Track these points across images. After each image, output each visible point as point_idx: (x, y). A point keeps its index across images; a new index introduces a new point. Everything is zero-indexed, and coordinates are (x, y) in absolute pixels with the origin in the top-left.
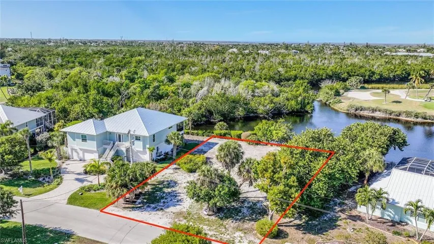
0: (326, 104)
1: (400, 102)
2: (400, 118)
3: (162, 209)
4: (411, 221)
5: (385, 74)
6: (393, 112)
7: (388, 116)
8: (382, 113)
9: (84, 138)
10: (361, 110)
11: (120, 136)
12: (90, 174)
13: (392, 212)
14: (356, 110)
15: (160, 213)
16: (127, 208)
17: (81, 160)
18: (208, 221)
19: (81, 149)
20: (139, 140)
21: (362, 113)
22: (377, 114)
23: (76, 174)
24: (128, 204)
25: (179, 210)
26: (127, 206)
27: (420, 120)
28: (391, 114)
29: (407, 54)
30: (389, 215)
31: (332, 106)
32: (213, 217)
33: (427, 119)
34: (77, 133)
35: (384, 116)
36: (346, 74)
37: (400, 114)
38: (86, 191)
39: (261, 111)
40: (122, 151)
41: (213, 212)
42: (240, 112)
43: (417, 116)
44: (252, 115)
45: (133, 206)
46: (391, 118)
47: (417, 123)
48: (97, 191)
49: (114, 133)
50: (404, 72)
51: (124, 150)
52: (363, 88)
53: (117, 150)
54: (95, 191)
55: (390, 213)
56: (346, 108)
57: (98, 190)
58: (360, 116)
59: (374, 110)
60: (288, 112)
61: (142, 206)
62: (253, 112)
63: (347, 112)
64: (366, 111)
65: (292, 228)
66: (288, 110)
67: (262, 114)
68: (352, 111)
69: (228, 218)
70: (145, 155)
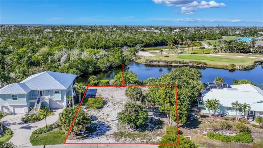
0: (131, 60)
1: (168, 56)
2: (172, 64)
3: (102, 134)
4: (228, 113)
5: (148, 42)
6: (169, 62)
7: (166, 64)
8: (163, 63)
9: (15, 97)
10: (153, 62)
11: (41, 92)
12: (30, 122)
13: (219, 110)
14: (150, 62)
15: (103, 136)
16: (80, 138)
17: (12, 114)
18: (136, 134)
19: (11, 106)
20: (59, 93)
21: (153, 63)
22: (161, 64)
23: (17, 124)
24: (78, 136)
25: (113, 132)
26: (78, 137)
27: (181, 65)
28: (167, 63)
29: (148, 31)
30: (218, 112)
31: (136, 61)
32: (136, 132)
33: (184, 64)
34: (7, 94)
35: (164, 64)
36: (130, 43)
37: (172, 63)
38: (39, 134)
39: (102, 67)
40: (46, 102)
41: (135, 129)
42: (91, 69)
43: (180, 63)
44: (97, 70)
45: (81, 136)
46: (168, 65)
47: (180, 66)
48: (47, 133)
49: (37, 91)
50: (156, 41)
51: (48, 101)
52: (143, 50)
53: (42, 102)
54: (46, 133)
55: (218, 111)
56: (145, 62)
57: (47, 131)
58: (152, 65)
59: (159, 62)
60: (115, 66)
61: (88, 135)
62: (97, 68)
63: (145, 63)
64: (155, 63)
65: (181, 128)
66: (116, 65)
67: (103, 69)
68: (148, 63)
69: (145, 131)
70: (63, 102)
